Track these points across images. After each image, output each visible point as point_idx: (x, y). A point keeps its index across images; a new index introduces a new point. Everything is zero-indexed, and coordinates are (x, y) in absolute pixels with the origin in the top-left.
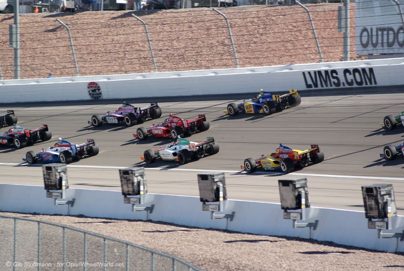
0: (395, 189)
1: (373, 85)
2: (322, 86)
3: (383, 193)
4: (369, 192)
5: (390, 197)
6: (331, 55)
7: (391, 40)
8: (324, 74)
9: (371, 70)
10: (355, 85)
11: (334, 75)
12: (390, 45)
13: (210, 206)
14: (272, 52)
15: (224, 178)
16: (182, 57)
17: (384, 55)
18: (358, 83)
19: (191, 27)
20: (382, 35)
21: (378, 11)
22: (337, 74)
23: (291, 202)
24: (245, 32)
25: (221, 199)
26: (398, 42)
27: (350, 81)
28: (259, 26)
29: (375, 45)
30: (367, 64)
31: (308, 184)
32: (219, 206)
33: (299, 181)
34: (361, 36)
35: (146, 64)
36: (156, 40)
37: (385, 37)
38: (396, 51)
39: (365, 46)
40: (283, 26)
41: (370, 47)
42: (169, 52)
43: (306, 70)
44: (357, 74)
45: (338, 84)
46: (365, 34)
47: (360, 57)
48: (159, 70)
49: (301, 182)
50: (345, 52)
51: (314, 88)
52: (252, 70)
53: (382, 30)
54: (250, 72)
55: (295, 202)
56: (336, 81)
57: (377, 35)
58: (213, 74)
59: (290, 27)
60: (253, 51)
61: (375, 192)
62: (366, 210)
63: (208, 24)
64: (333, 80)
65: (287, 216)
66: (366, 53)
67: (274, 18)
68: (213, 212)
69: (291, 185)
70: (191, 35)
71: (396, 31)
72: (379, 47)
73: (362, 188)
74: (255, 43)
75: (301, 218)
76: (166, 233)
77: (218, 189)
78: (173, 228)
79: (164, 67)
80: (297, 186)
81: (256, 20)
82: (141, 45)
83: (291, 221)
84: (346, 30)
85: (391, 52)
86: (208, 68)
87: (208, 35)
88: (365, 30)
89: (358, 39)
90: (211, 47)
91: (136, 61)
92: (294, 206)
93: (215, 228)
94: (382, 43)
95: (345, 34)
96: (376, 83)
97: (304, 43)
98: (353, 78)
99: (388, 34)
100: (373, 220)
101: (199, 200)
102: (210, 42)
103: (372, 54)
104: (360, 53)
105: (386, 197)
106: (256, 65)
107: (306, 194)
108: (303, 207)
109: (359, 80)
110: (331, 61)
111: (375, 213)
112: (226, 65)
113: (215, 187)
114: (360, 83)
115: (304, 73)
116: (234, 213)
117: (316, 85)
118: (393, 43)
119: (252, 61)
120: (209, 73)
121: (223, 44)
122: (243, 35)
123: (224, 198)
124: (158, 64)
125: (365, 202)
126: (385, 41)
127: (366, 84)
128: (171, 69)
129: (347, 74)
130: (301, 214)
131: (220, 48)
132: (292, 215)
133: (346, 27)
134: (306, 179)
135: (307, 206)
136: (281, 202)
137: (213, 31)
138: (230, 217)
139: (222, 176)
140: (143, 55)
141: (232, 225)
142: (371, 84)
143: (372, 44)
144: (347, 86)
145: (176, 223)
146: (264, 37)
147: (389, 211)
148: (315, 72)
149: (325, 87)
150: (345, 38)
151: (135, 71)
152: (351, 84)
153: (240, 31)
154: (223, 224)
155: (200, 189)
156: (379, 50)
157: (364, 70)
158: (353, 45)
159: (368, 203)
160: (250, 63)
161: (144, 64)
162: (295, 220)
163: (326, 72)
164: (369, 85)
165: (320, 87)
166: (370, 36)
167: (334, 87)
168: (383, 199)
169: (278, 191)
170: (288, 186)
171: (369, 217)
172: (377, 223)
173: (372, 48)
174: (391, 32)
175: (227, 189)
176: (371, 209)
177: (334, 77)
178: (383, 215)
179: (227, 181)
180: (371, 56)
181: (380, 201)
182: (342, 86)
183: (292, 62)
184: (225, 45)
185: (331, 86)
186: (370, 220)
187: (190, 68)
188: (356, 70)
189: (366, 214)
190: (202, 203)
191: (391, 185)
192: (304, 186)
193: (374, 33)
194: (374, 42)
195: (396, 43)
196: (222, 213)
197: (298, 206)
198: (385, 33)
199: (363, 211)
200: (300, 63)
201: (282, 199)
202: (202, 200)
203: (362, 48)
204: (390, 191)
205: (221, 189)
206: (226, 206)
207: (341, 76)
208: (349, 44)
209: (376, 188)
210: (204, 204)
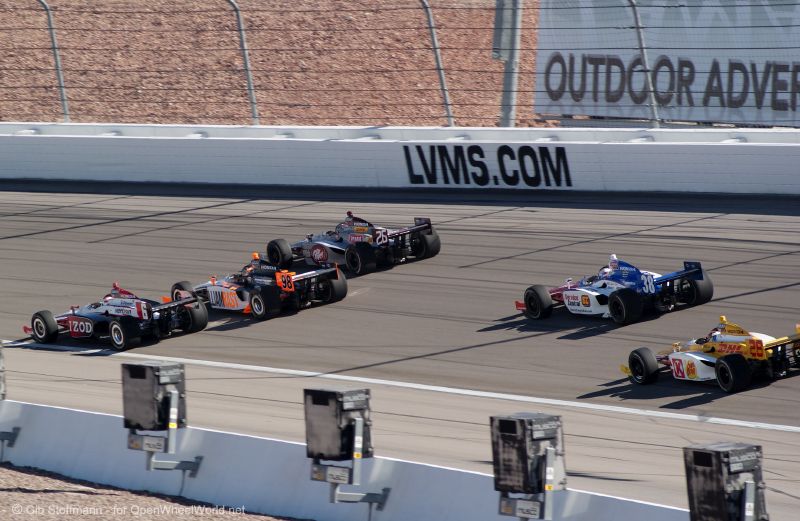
0: (567, 428)
1: (564, 187)
2: (446, 181)
3: (537, 435)
4: (507, 431)
5: (554, 445)
6: (478, 111)
7: (615, 87)
8: (451, 154)
9: (561, 151)
10: (522, 185)
11: (476, 157)
12: (613, 98)
13: (146, 441)
14: (342, 95)
15: (182, 376)
16: (133, 92)
17: (597, 120)
18: (528, 180)
19: (159, 24)
20: (596, 73)
21: (588, 17)
22: (482, 156)
23: (330, 443)
24: (281, 43)
25: (173, 425)
26: (631, 92)
27: (510, 174)
28: (315, 32)
29: (578, 96)
30: (554, 137)
31: (371, 403)
32: (167, 441)
33: (351, 393)
34: (548, 73)
35: (48, 102)
36: (75, 48)
37: (602, 78)
38: (626, 113)
39: (555, 96)
40: (371, 36)
41: (567, 99)
42: (104, 77)
43: (413, 141)
44: (528, 159)
45: (484, 179)
46: (557, 67)
47: (542, 121)
48: (76, 118)
49: (356, 398)
50: (506, 106)
51: (426, 184)
52: (288, 134)
53: (596, 61)
54: (283, 138)
55: (338, 443)
56: (479, 171)
57: (584, 72)
58: (198, 137)
59: (388, 40)
60: (297, 90)
61: (519, 431)
62: (497, 471)
63: (199, 20)
64: (471, 169)
65: (319, 474)
66: (556, 111)
67: (351, 17)
68: (151, 454)
69: (332, 403)
70: (157, 41)
71: (626, 65)
72: (587, 100)
73: (492, 419)
74: (304, 70)
75: (351, 481)
76: (38, 495)
77: (166, 402)
78: (58, 484)
79: (89, 112)
80: (347, 406)
81: (309, 18)
82: (40, 56)
83: (327, 486)
84: (512, 56)
85: (614, 113)
86: (190, 120)
87: (197, 45)
88: (557, 58)
89: (541, 79)
90: (201, 72)
91: (24, 94)
92: (336, 452)
93: (155, 491)
94: (595, 92)
95: (509, 64)
96: (569, 183)
97: (415, 78)
98: (518, 168)
99: (609, 72)
100: (511, 495)
101: (122, 423)
102: (200, 61)
103: (570, 117)
104: (543, 111)
105: (545, 445)
106: (301, 121)
107: (366, 427)
108: (357, 455)
109: (531, 173)
110: (476, 125)
111: (516, 480)
112: (231, 118)
113: (160, 397)
114: (535, 181)
115: (406, 148)
116: (199, 459)
117: (432, 178)
118: (620, 93)
119: (293, 112)
120: (188, 133)
121: (229, 67)
122: (277, 51)
123: (181, 423)
124: (76, 104)
125: (496, 453)
126: (602, 87)
127: (548, 184)
128: (106, 118)
129: (506, 158)
130: (351, 472)
131: (222, 77)
132: (330, 471)
133: (512, 50)
134: (367, 392)
135: (367, 453)
136: (308, 441)
137: (210, 37)
138: (191, 467)
139: (177, 372)
140: (42, 80)
141: (194, 487)
142: (558, 183)
143: (572, 91)
144: (503, 185)
145: (66, 473)
146: (325, 59)
147: (549, 477)
148: (432, 148)
149: (452, 185)
150: (508, 73)
151: (20, 118)
152: (513, 180)
153: (272, 41)
154: (173, 482)
155: (126, 399)
156: (588, 107)
157: (544, 150)
158: (528, 91)
159: (502, 456)
160: (288, 117)
161: (44, 102)
162: (335, 485)
163: (458, 149)
164: (553, 186)
165: (440, 183)
166: (569, 74)
167: (473, 185)
168: (537, 450)
169: (301, 414)
170: (326, 403)
171: (503, 489)
172: (520, 505)
173: (571, 102)
174: (615, 68)
175: (189, 401)
176: (508, 470)
177: (475, 163)
178: (535, 485)
179: (189, 385)
180: (567, 120)
181: (530, 453)
182: (491, 185)
183: (387, 121)
184: (235, 71)
185: (467, 182)
186: (504, 495)
187: (150, 117)
188: (526, 150)
189: (497, 481)
190: (127, 431)
191: (557, 418)
192: (361, 409)
193: (578, 67)
194: (577, 87)
195: (626, 94)
196: (172, 458)
197: (346, 452)
198: (602, 68)
199: (489, 473)
200: (404, 124)
201: (310, 434)
202: (127, 424)
203: (548, 101)
204: (555, 432)
205: (174, 401)
206: (182, 442)
207: (491, 161)
208: (515, 88)
209: (522, 422)
210: (133, 433)
